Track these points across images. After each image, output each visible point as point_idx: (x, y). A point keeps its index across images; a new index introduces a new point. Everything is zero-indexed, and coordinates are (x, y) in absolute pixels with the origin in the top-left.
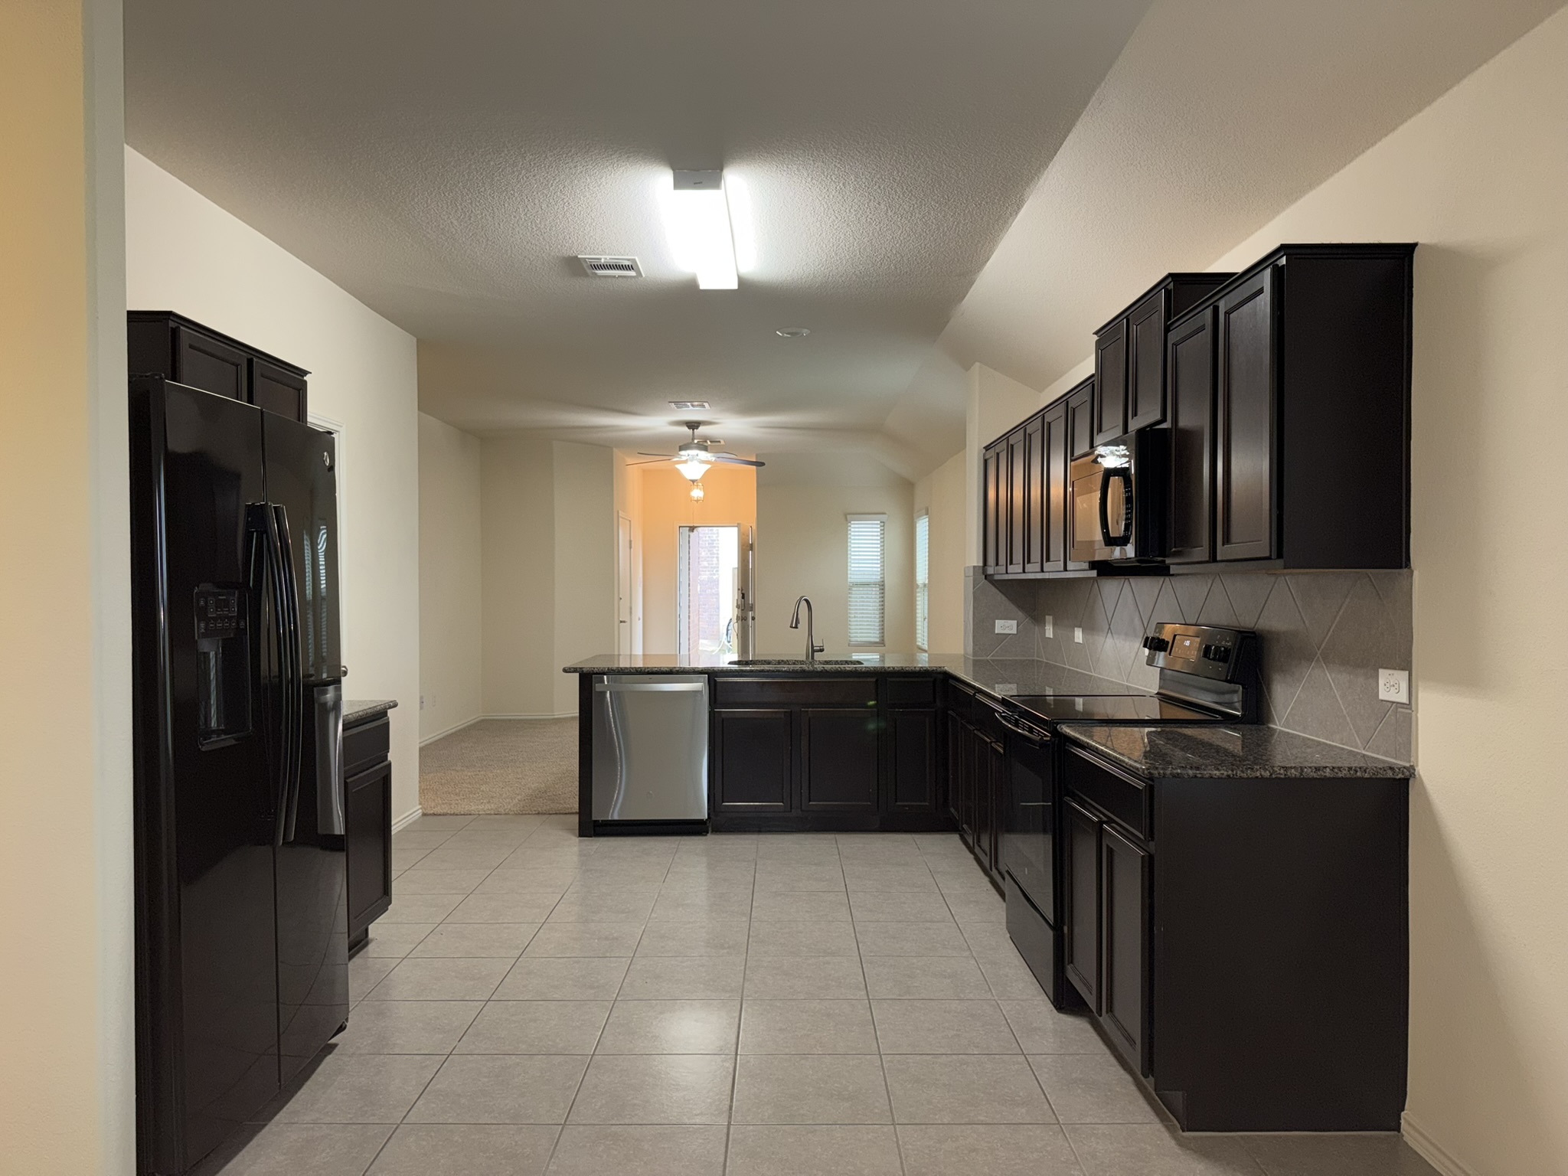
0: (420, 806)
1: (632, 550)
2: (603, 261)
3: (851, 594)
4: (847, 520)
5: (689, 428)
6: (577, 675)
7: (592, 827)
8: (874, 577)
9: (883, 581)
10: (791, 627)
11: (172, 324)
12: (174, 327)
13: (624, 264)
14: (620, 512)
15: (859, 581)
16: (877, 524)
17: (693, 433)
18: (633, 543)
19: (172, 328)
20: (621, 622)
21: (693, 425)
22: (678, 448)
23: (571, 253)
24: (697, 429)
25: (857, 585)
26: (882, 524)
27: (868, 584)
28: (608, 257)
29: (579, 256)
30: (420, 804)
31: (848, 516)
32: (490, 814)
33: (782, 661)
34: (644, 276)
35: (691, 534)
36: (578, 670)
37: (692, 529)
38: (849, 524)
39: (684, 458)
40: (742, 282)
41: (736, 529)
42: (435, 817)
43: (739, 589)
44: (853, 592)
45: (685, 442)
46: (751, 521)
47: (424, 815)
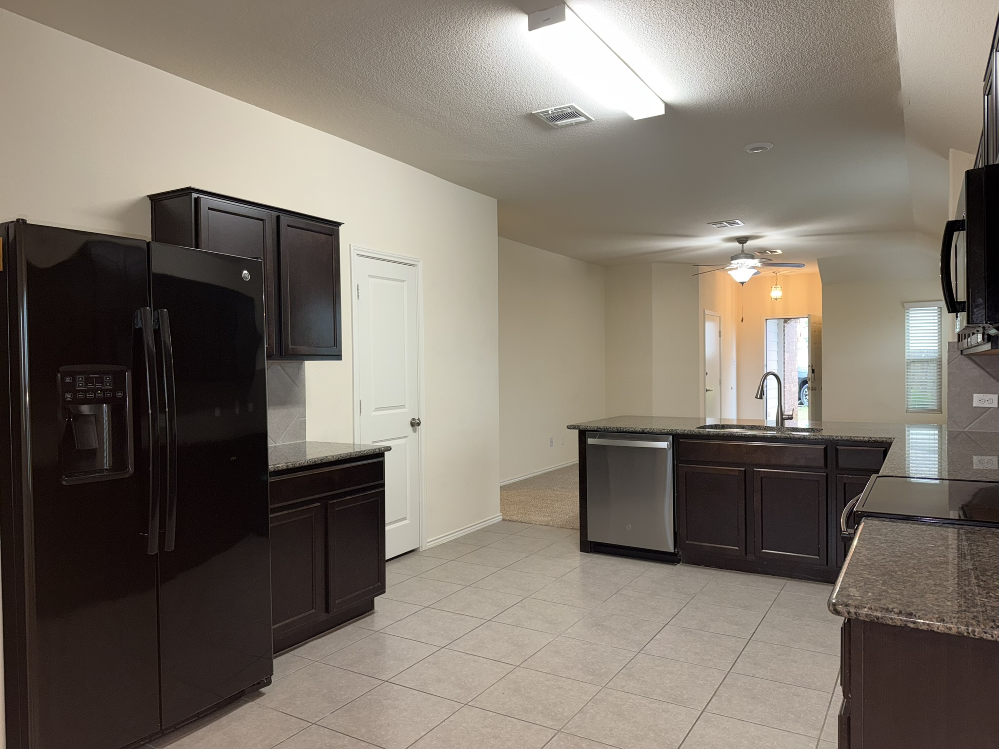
0: (501, 514)
1: (721, 338)
2: (550, 112)
3: (910, 369)
4: (904, 307)
5: (740, 243)
6: (577, 431)
7: (589, 546)
8: (933, 355)
9: (941, 358)
10: (756, 398)
11: (195, 195)
12: (196, 197)
13: (567, 112)
14: (706, 311)
15: (916, 358)
16: (936, 310)
17: (743, 246)
18: (722, 333)
19: (195, 198)
20: (707, 390)
21: (742, 240)
22: (730, 259)
23: (529, 112)
24: (745, 243)
25: (914, 361)
26: (939, 310)
27: (927, 361)
28: (553, 108)
29: (533, 112)
30: (501, 512)
31: (906, 305)
32: (542, 525)
33: (755, 426)
34: (593, 119)
35: (785, 325)
36: (577, 427)
37: (786, 320)
38: (907, 311)
39: (735, 266)
40: (668, 106)
41: (807, 319)
42: (510, 523)
43: (809, 366)
44: (912, 368)
45: (736, 254)
46: (818, 313)
47: (504, 520)
